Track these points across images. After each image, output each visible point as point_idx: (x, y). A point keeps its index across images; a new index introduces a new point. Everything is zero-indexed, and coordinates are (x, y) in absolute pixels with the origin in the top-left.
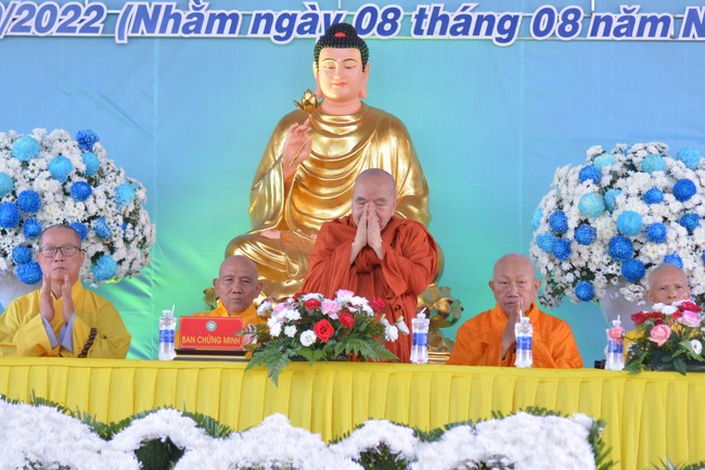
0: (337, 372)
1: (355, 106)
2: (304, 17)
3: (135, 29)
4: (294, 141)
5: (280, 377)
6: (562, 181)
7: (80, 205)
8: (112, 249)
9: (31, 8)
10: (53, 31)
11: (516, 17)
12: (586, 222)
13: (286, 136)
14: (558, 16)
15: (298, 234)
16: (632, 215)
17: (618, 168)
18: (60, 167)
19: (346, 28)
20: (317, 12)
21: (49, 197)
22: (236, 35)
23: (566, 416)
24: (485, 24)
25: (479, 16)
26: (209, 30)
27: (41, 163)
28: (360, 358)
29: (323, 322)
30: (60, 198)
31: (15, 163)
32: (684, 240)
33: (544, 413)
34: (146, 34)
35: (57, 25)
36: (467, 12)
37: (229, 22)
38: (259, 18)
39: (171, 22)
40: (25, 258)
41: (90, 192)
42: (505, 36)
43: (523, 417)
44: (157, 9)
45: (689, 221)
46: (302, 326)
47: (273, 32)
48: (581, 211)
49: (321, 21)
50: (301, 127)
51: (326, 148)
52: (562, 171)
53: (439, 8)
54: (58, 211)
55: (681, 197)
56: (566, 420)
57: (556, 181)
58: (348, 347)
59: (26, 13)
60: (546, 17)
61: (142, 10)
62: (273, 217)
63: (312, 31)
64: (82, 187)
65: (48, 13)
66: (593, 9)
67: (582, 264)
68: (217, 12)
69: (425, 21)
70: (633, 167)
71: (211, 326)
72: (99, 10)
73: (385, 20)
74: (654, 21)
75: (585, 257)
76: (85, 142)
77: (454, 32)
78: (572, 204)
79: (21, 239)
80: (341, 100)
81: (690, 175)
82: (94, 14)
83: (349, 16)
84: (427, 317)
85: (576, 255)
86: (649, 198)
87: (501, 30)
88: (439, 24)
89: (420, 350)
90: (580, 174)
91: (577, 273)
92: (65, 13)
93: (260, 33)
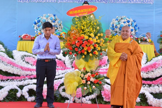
3: (60, 1)
7: (54, 23)
8: (58, 29)
16: (122, 25)
17: (120, 19)
18: (51, 18)
24: (104, 1)
27: (49, 18)
30: (51, 22)
31: (46, 18)
37: (72, 1)
45: (129, 25)
48: (116, 24)
52: (113, 19)
55: (128, 22)
57: (112, 21)
63: (82, 2)
64: (54, 21)
69: (96, 0)
70: (122, 19)
74: (125, 1)
75: (116, 30)
76: (54, 16)
77: (100, 2)
81: (129, 20)
86: (124, 23)
87: (106, 2)
90: (116, 20)
91: (115, 32)
93: (76, 2)
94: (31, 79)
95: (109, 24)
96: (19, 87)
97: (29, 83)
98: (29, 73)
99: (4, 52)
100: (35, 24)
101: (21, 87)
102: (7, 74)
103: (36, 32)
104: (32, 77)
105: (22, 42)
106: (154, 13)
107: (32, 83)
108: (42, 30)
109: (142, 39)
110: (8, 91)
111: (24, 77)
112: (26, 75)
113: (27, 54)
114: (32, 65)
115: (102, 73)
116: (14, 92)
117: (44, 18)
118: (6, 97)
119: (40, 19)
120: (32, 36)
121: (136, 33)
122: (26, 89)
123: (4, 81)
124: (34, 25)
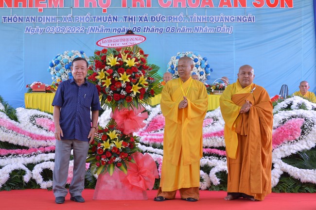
2: (123, 29)
6: (173, 59)
10: (75, 32)
11: (163, 29)
14: (171, 28)
19: (131, 31)
20: (125, 28)
22: (110, 32)
25: (156, 29)
26: (104, 32)
27: (73, 57)
31: (68, 57)
32: (196, 70)
34: (92, 32)
36: (153, 28)
37: (108, 30)
39: (97, 30)
44: (95, 28)
45: (197, 66)
47: (117, 32)
52: (172, 57)
55: (195, 62)
59: (69, 29)
60: (168, 28)
61: (92, 28)
65: (74, 29)
66: (177, 27)
68: (106, 28)
69: (145, 29)
72: (84, 28)
73: (138, 29)
74: (189, 29)
76: (82, 53)
77: (151, 31)
78: (175, 63)
79: (70, 71)
81: (197, 58)
82: (82, 29)
83: (131, 29)
85: (176, 73)
87: (160, 31)
88: (148, 30)
90: (176, 58)
91: (176, 76)
92: (77, 29)
93: (114, 32)
94: (47, 153)
95: (166, 64)
96: (26, 167)
97: (43, 159)
98: (42, 143)
99: (2, 111)
100: (52, 66)
101: (31, 166)
102: (7, 145)
103: (53, 78)
104: (47, 149)
105: (31, 95)
106: (234, 47)
107: (48, 159)
108: (62, 76)
109: (218, 86)
110: (10, 174)
111: (36, 151)
112: (38, 147)
113: (39, 113)
114: (47, 131)
115: (158, 140)
116: (18, 174)
117: (66, 58)
118: (6, 183)
119: (59, 58)
120: (47, 85)
121: (207, 78)
122: (38, 169)
123: (3, 156)
124: (50, 68)
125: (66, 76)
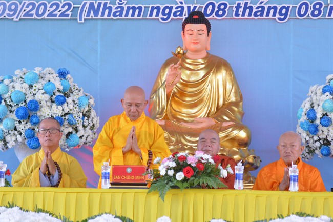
0: (195, 194)
1: (204, 54)
2: (177, 8)
3: (88, 15)
4: (172, 73)
5: (166, 197)
6: (313, 93)
7: (60, 107)
8: (77, 131)
9: (33, 4)
10: (45, 16)
11: (289, 7)
12: (326, 114)
13: (167, 71)
14: (311, 6)
15: (174, 122)
18: (49, 87)
19: (199, 13)
20: (184, 5)
21: (43, 103)
22: (141, 18)
23: (317, 217)
24: (272, 11)
25: (269, 7)
26: (126, 15)
27: (39, 86)
28: (208, 187)
29: (188, 168)
30: (49, 104)
31: (26, 85)
33: (305, 215)
34: (94, 18)
35: (47, 13)
36: (262, 5)
37: (137, 11)
38: (153, 8)
39: (107, 11)
40: (31, 135)
41: (65, 101)
42: (282, 17)
43: (294, 217)
44: (100, 4)
46: (177, 170)
47: (161, 16)
48: (324, 109)
49: (186, 10)
50: (176, 66)
51: (189, 76)
52: (313, 88)
53: (248, 2)
54: (48, 111)
56: (317, 219)
57: (310, 93)
58: (201, 181)
59: (31, 7)
60: (304, 6)
61: (92, 5)
62: (161, 113)
63: (181, 15)
64: (61, 98)
65: (42, 7)
66: (329, 2)
67: (324, 137)
68: (131, 6)
69: (240, 9)
71: (129, 170)
72: (69, 5)
73: (219, 9)
75: (326, 133)
76: (62, 75)
77: (255, 15)
78: (319, 105)
79: (29, 125)
80: (196, 51)
82: (66, 7)
83: (199, 6)
84: (243, 165)
85: (321, 132)
87: (280, 14)
88: (248, 11)
89: (239, 182)
90: (323, 89)
91: (322, 142)
92: (51, 7)
93: (154, 16)
95: (297, 106)
108: (8, 139)
117: (18, 88)
125: (20, 138)
